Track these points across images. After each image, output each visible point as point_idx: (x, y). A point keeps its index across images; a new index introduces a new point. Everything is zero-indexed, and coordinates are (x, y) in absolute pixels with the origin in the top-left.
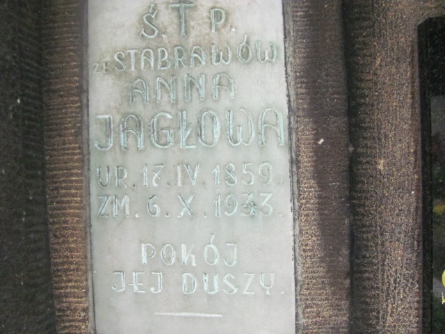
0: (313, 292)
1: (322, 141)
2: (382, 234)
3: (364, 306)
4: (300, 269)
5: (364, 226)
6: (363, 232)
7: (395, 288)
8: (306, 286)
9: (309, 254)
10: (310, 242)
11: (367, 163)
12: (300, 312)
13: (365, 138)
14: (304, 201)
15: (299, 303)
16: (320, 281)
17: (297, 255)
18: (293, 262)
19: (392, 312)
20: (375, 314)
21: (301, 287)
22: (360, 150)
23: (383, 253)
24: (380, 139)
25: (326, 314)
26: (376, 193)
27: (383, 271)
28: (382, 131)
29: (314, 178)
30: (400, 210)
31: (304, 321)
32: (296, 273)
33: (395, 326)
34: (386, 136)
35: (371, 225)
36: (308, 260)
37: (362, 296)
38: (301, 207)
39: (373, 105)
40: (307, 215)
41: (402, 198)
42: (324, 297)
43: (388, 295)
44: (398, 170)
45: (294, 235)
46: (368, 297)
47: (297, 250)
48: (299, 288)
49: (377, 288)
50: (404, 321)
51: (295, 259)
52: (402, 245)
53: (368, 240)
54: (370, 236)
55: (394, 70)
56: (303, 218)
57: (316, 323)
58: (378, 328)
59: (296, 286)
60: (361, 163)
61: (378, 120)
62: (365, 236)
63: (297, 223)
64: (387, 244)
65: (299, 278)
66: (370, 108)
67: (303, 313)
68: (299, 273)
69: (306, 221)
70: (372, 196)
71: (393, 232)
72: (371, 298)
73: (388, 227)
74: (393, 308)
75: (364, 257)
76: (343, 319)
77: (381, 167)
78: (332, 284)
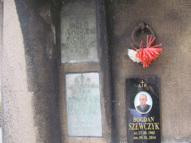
1: (106, 101)
2: (119, 117)
4: (103, 123)
8: (104, 126)
9: (104, 120)
10: (104, 118)
11: (116, 104)
13: (116, 99)
15: (103, 129)
16: (106, 125)
18: (101, 122)
19: (122, 131)
20: (119, 131)
22: (115, 101)
23: (120, 120)
25: (107, 131)
26: (118, 109)
27: (120, 124)
29: (105, 107)
30: (123, 112)
33: (122, 134)
34: (120, 99)
35: (117, 115)
38: (102, 112)
40: (104, 114)
41: (123, 110)
42: (107, 128)
43: (121, 128)
44: (122, 105)
45: (101, 117)
47: (102, 120)
49: (119, 127)
50: (124, 133)
52: (123, 119)
53: (117, 118)
55: (121, 87)
58: (119, 134)
59: (102, 126)
61: (118, 96)
63: (102, 115)
66: (117, 94)
67: (103, 131)
71: (121, 116)
72: (118, 129)
75: (116, 121)
76: (110, 132)
77: (119, 105)
78: (108, 126)
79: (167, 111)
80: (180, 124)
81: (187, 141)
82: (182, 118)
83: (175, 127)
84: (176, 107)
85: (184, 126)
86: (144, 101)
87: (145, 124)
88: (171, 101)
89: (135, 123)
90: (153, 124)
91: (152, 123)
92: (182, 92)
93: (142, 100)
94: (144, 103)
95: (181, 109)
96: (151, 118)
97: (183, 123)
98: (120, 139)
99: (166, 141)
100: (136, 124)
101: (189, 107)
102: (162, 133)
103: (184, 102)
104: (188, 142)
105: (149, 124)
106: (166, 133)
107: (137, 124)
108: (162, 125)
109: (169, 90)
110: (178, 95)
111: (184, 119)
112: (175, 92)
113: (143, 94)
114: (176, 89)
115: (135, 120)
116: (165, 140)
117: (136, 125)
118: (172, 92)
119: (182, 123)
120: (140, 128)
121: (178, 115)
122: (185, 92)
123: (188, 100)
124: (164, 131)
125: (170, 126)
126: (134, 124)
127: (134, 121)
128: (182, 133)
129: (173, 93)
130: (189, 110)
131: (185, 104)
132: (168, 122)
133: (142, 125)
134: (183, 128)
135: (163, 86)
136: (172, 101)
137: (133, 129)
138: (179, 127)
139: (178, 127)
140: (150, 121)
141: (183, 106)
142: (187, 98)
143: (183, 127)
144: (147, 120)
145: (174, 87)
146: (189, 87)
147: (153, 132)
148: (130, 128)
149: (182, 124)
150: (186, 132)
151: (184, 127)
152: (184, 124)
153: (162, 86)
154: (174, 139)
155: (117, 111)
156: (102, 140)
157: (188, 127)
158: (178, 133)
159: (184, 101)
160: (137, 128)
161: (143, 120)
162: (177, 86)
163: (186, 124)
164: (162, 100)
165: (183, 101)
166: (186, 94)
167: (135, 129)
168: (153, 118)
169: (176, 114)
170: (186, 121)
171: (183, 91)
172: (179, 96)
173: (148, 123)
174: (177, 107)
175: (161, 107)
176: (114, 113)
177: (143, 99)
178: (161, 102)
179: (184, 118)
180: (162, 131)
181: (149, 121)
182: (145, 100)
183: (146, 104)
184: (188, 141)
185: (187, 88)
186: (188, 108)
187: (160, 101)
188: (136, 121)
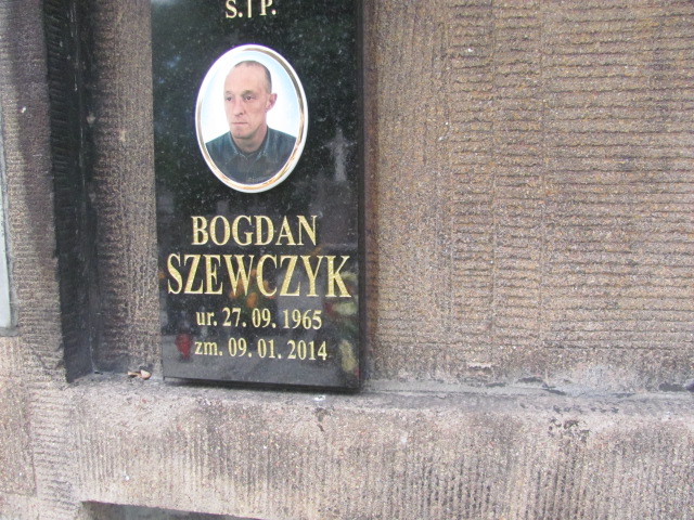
0: (25, 271)
1: (24, 109)
2: (125, 215)
3: (112, 297)
4: (11, 245)
5: (107, 206)
6: (107, 213)
7: (142, 277)
8: (18, 265)
9: (19, 230)
10: (18, 218)
11: (109, 134)
12: (14, 292)
13: (106, 106)
14: (11, 174)
15: (13, 282)
16: (30, 258)
17: (8, 230)
18: (3, 238)
19: (141, 305)
20: (123, 305)
21: (14, 265)
22: (102, 120)
23: (127, 236)
24: (121, 107)
25: (39, 295)
26: (118, 169)
27: (129, 257)
28: (124, 98)
29: (20, 149)
30: (145, 188)
31: (20, 301)
32: (6, 249)
33: (144, 321)
34: (128, 103)
35: (114, 205)
36: (18, 236)
37: (108, 286)
38: (8, 180)
39: (114, 68)
40: (15, 189)
41: (145, 173)
42: (35, 277)
43: (135, 285)
44: (140, 142)
45: (3, 210)
46: (115, 287)
47: (8, 226)
48: (11, 266)
49: (124, 276)
50: (153, 316)
51: (5, 234)
52: (146, 228)
53: (112, 222)
54: (113, 217)
55: (136, 26)
56: (12, 192)
57: (30, 304)
58: (127, 322)
59: (8, 263)
60: (103, 134)
61: (120, 85)
62: (109, 216)
63: (6, 198)
64: (131, 227)
65: (11, 255)
66: (111, 71)
67: (18, 292)
68: (11, 250)
69: (15, 195)
70: (114, 172)
71: (136, 213)
72: (118, 287)
73: (132, 207)
74: (141, 300)
75: (109, 240)
76: (54, 301)
77: (122, 139)
78: (42, 263)
79: (412, 184)
80: (496, 272)
81: (533, 380)
82: (512, 232)
83: (462, 292)
84: (469, 156)
85: (518, 283)
86: (256, 104)
87: (261, 264)
88: (440, 113)
89: (202, 250)
90: (314, 262)
91: (306, 259)
92: (518, 57)
93: (238, 98)
94: (253, 120)
95: (504, 171)
96: (302, 220)
97: (517, 263)
98: (134, 350)
99: (403, 380)
100: (208, 258)
101: (559, 156)
102: (375, 329)
103: (531, 125)
104: (534, 385)
105: (287, 262)
106: (400, 324)
107: (214, 261)
108: (382, 275)
109: (430, 44)
110: (489, 77)
111: (520, 242)
112: (470, 57)
113: (250, 63)
114: (479, 35)
115: (202, 230)
116: (396, 373)
117: (208, 263)
118: (450, 51)
119: (510, 263)
120: (234, 283)
121: (484, 214)
122: (534, 57)
123: (555, 113)
124: (394, 315)
125: (428, 286)
126: (197, 258)
127: (196, 242)
128: (505, 331)
129: (456, 62)
130: (558, 177)
131: (537, 137)
132: (419, 254)
133: (241, 269)
134: (511, 301)
135: (388, 14)
136: (447, 116)
137: (188, 291)
138: (487, 292)
139: (479, 292)
140: (292, 243)
141: (521, 150)
142: (550, 98)
143: (514, 292)
144: (276, 236)
145: (464, 22)
146: (564, 20)
147: (310, 315)
148: (175, 285)
149: (508, 274)
150: (530, 324)
151: (520, 292)
152: (519, 274)
153: (384, 17)
154: (453, 365)
155: (110, 179)
156: (15, 352)
157: (546, 294)
158: (482, 327)
159: (526, 119)
160: (215, 288)
161: (249, 235)
162: (485, 12)
163: (535, 270)
164: (382, 106)
165: (524, 114)
166: (543, 69)
167: (200, 291)
168: (310, 222)
169: (473, 204)
170: (535, 254)
171: (524, 45)
172: (499, 81)
173: (283, 258)
174: (480, 158)
175: (375, 154)
176: (99, 191)
177: (248, 96)
178: (376, 117)
179: (521, 232)
180: (375, 312)
181: (285, 240)
182: (263, 97)
183: (263, 123)
184: (540, 381)
185: (549, 29)
186: (556, 164)
187: (368, 116)
188: (204, 242)
